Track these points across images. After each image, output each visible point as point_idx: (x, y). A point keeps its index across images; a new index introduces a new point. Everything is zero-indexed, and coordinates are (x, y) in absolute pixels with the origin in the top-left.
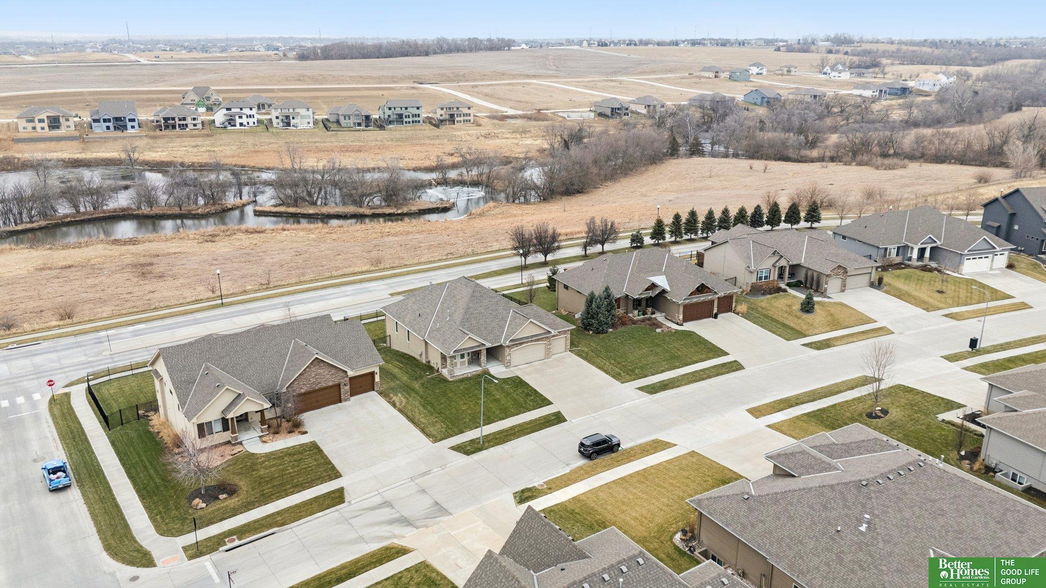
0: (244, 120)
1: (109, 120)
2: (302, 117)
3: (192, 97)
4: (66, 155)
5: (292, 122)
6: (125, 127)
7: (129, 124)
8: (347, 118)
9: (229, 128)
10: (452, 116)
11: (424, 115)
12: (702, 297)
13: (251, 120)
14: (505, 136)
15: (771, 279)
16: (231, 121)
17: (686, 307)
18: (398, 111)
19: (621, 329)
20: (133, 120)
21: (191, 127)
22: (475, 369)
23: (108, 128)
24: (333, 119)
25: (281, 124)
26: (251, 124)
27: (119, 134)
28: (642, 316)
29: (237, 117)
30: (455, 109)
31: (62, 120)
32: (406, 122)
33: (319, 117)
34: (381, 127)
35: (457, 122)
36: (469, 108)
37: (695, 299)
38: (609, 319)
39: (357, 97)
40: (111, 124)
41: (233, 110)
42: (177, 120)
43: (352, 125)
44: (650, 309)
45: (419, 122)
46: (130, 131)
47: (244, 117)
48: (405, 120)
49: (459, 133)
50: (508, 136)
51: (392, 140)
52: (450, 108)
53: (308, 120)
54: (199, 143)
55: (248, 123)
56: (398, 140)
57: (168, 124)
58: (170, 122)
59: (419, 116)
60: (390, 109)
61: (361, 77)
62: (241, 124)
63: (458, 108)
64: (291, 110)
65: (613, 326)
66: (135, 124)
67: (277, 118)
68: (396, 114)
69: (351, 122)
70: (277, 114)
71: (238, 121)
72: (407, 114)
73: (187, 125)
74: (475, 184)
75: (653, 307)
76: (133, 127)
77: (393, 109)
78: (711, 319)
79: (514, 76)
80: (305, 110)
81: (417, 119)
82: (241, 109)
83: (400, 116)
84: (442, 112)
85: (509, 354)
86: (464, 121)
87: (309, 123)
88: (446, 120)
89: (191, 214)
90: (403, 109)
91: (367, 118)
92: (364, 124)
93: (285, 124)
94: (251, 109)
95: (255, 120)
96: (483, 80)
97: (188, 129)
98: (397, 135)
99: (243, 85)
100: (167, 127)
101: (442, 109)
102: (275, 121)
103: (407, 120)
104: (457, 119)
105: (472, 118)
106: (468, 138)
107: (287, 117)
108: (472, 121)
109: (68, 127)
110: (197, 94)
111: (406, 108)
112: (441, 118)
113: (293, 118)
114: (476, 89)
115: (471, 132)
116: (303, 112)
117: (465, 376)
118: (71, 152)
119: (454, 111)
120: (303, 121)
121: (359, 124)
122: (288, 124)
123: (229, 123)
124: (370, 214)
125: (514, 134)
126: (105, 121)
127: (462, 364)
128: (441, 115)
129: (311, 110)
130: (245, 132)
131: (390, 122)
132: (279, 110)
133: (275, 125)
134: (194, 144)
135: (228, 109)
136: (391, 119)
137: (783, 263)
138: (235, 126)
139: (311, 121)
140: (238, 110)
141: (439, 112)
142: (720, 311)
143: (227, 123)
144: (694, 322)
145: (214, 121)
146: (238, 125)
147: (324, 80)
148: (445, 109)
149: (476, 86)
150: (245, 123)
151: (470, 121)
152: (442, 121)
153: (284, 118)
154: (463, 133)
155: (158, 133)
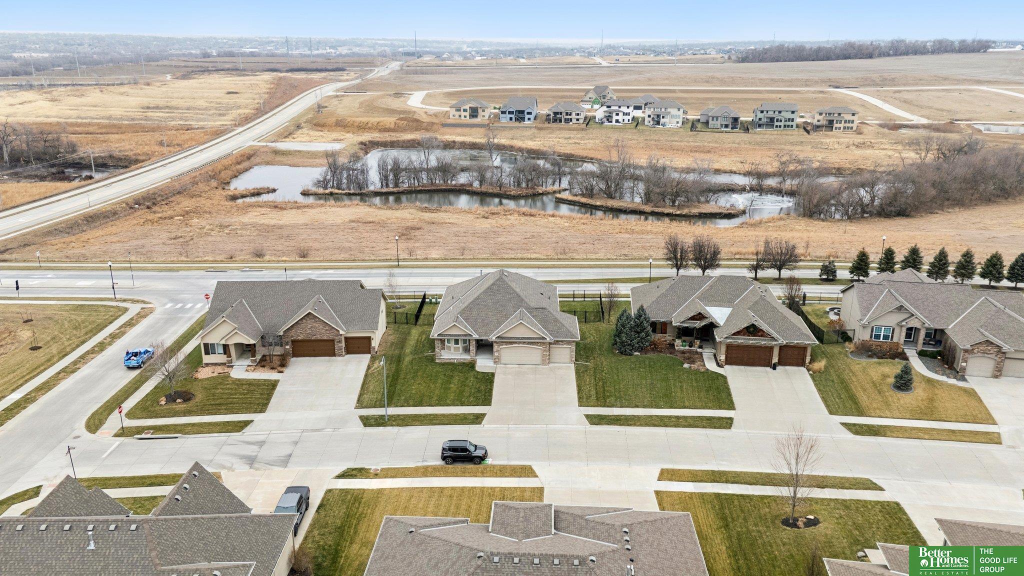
0: (620, 117)
1: (512, 113)
2: (672, 116)
3: (592, 95)
4: (468, 139)
5: (662, 121)
6: (523, 119)
7: (527, 117)
8: (715, 119)
9: (607, 123)
10: (831, 122)
11: (799, 120)
12: (752, 340)
13: (626, 118)
14: (883, 146)
15: (895, 340)
16: (609, 118)
17: (729, 347)
18: (771, 114)
19: (650, 355)
20: (529, 113)
21: (574, 121)
22: (467, 357)
23: (511, 119)
24: (703, 120)
25: (652, 123)
26: (626, 121)
27: (517, 124)
28: (687, 348)
29: (614, 114)
30: (836, 115)
31: (480, 111)
32: (777, 126)
33: (690, 117)
34: (747, 130)
35: (836, 128)
36: (853, 115)
37: (741, 340)
38: (635, 341)
39: (750, 99)
40: (513, 116)
41: (613, 108)
42: (564, 114)
43: (719, 126)
44: (698, 342)
45: (792, 126)
46: (527, 122)
47: (621, 114)
48: (776, 124)
49: (828, 141)
50: (886, 147)
51: (750, 143)
52: (830, 114)
53: (678, 120)
54: (572, 136)
55: (624, 120)
56: (757, 144)
57: (556, 118)
58: (559, 116)
59: (793, 120)
60: (762, 112)
61: (772, 80)
62: (617, 121)
63: (839, 114)
64: (663, 110)
65: (641, 350)
66: (532, 117)
67: (649, 116)
68: (767, 118)
69: (717, 124)
70: (650, 113)
71: (615, 118)
72: (779, 118)
73: (571, 120)
74: (791, 194)
75: (702, 340)
76: (529, 119)
77: (765, 112)
78: (769, 369)
79: (959, 82)
80: (676, 110)
81: (790, 123)
82: (620, 107)
83: (772, 119)
84: (820, 118)
85: (498, 351)
86: (844, 128)
87: (678, 122)
88: (823, 126)
89: (505, 194)
90: (777, 113)
91: (736, 120)
92: (730, 126)
93: (655, 123)
94: (628, 107)
95: (630, 117)
96: (916, 84)
97: (571, 123)
98: (758, 138)
99: (653, 85)
100: (555, 121)
101: (821, 114)
102: (647, 119)
103: (779, 124)
104: (836, 125)
105: (855, 126)
106: (836, 146)
107: (658, 116)
108: (855, 128)
109: (484, 116)
110: (596, 93)
111: (780, 112)
112: (818, 124)
113: (663, 117)
114: (897, 95)
115: (842, 140)
116: (674, 111)
117: (452, 361)
118: (476, 137)
119: (835, 117)
120: (673, 120)
121: (727, 126)
122: (658, 123)
123: (608, 120)
124: (649, 211)
125: (896, 145)
126: (509, 113)
127: (456, 349)
128: (819, 121)
129: (682, 110)
130: (620, 128)
131: (760, 126)
132: (652, 110)
133: (646, 123)
134: (567, 136)
135: (609, 107)
136: (761, 122)
137: (913, 323)
138: (611, 122)
139: (680, 121)
140: (617, 108)
141: (818, 117)
142: (782, 362)
143: (605, 119)
144: (742, 367)
145: (595, 117)
146: (614, 121)
147: (733, 81)
148: (824, 115)
149: (899, 92)
150: (621, 120)
151: (852, 128)
152: (818, 127)
153: (655, 117)
154: (832, 140)
155: (547, 125)
